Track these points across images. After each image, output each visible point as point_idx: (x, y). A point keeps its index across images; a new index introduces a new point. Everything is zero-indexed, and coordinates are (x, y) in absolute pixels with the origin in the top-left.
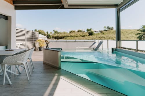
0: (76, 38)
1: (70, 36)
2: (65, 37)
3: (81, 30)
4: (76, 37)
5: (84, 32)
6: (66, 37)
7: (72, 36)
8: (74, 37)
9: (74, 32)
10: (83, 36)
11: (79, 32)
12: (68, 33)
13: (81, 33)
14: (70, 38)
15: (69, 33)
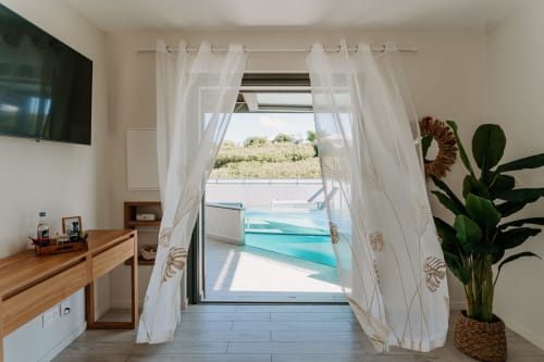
0: (268, 164)
1: (246, 157)
2: (229, 161)
3: (287, 134)
4: (270, 161)
5: (297, 143)
6: (234, 161)
7: (255, 159)
8: (261, 161)
9: (262, 142)
10: (294, 159)
11: (282, 144)
12: (242, 145)
13: (289, 148)
14: (247, 164)
15: (246, 146)
